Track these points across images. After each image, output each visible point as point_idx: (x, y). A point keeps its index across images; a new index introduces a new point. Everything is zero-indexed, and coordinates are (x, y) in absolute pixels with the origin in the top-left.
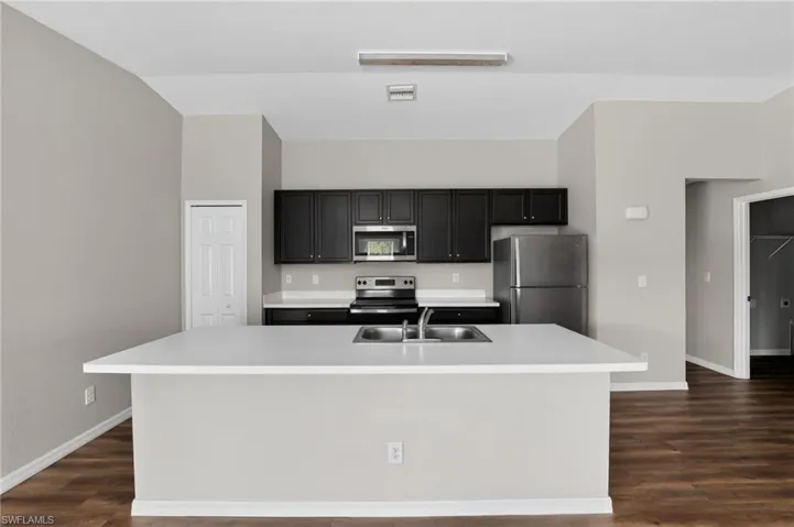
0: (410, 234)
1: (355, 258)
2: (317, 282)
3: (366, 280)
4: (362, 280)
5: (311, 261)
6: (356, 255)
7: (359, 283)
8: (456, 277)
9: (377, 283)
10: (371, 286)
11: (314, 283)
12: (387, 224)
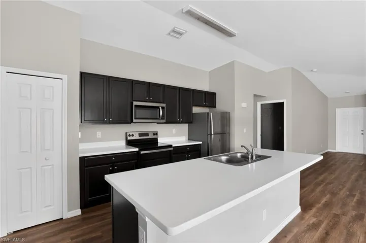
0: (163, 108)
2: (100, 137)
3: (133, 133)
4: (131, 134)
5: (105, 123)
6: (135, 119)
7: (130, 135)
8: (174, 131)
9: (140, 135)
10: (136, 137)
11: (98, 137)
12: (149, 102)
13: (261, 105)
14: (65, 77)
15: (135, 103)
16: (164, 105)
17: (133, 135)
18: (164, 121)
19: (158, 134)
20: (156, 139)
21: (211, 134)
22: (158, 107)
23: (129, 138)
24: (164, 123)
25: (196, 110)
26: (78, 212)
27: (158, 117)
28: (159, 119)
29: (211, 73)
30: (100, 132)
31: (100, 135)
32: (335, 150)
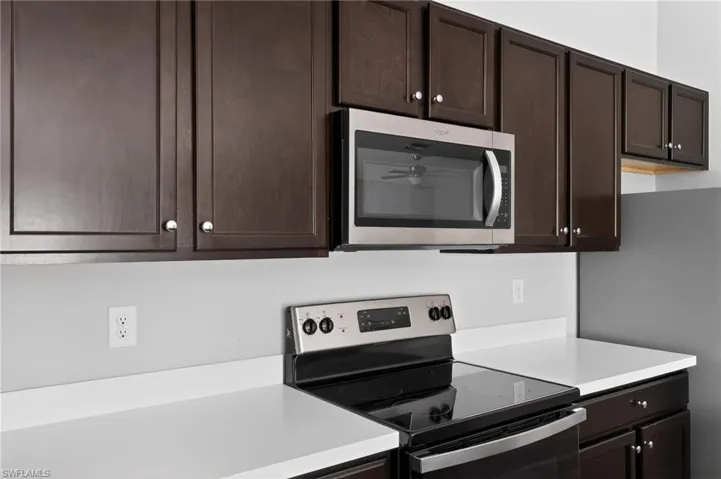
2: (131, 340)
3: (332, 312)
4: (317, 315)
5: (163, 248)
6: (359, 222)
7: (310, 326)
10: (347, 335)
11: (115, 342)
16: (506, 141)
17: (327, 325)
18: (508, 236)
20: (446, 341)
22: (478, 155)
23: (307, 344)
24: (505, 249)
27: (478, 216)
28: (481, 225)
30: (130, 312)
31: (131, 327)
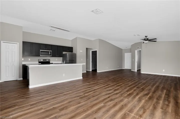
0: (51, 52)
1: (40, 55)
5: (31, 56)
6: (41, 55)
8: (57, 59)
9: (43, 60)
10: (42, 61)
11: (29, 60)
12: (46, 50)
13: (92, 51)
14: (18, 43)
15: (41, 50)
16: (51, 51)
17: (41, 60)
18: (51, 56)
19: (50, 60)
20: (50, 62)
21: (67, 60)
22: (49, 52)
23: (39, 61)
25: (64, 53)
26: (22, 79)
27: (49, 55)
29: (72, 40)
32: (124, 68)
